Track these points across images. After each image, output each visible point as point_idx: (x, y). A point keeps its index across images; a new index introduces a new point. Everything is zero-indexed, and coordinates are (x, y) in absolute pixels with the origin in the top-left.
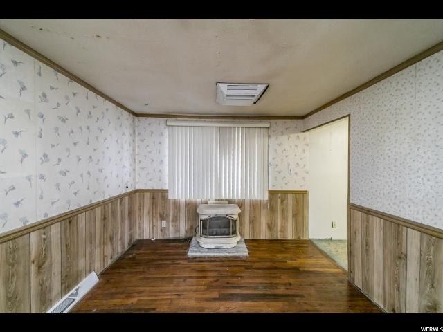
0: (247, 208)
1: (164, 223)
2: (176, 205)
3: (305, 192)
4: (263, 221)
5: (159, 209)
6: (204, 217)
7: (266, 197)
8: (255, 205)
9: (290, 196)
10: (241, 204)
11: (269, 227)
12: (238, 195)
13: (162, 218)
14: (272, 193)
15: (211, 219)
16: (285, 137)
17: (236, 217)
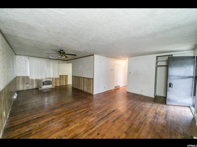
0: (54, 79)
1: (28, 85)
2: (32, 80)
3: (67, 75)
4: (58, 82)
5: (26, 81)
6: (43, 81)
7: (59, 77)
8: (56, 79)
9: (64, 76)
10: (53, 78)
11: (60, 83)
12: (52, 77)
13: (27, 84)
14: (60, 76)
15: (45, 81)
16: (63, 64)
17: (51, 81)
